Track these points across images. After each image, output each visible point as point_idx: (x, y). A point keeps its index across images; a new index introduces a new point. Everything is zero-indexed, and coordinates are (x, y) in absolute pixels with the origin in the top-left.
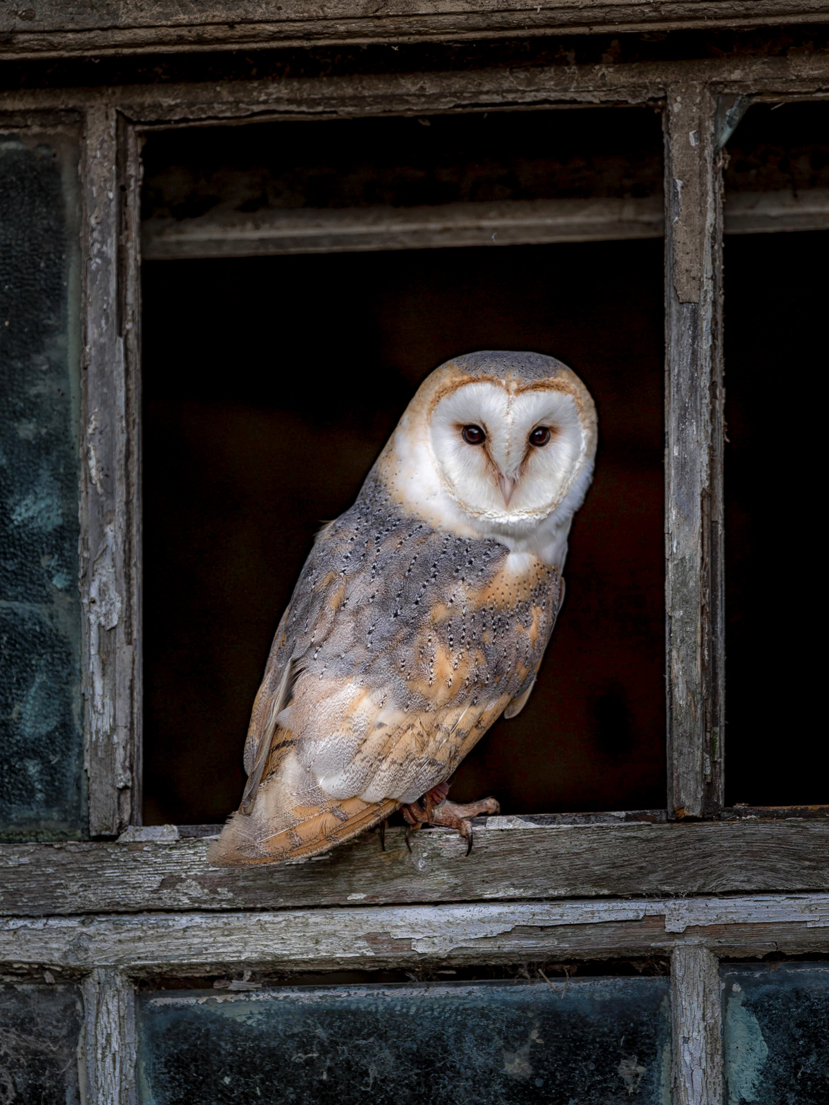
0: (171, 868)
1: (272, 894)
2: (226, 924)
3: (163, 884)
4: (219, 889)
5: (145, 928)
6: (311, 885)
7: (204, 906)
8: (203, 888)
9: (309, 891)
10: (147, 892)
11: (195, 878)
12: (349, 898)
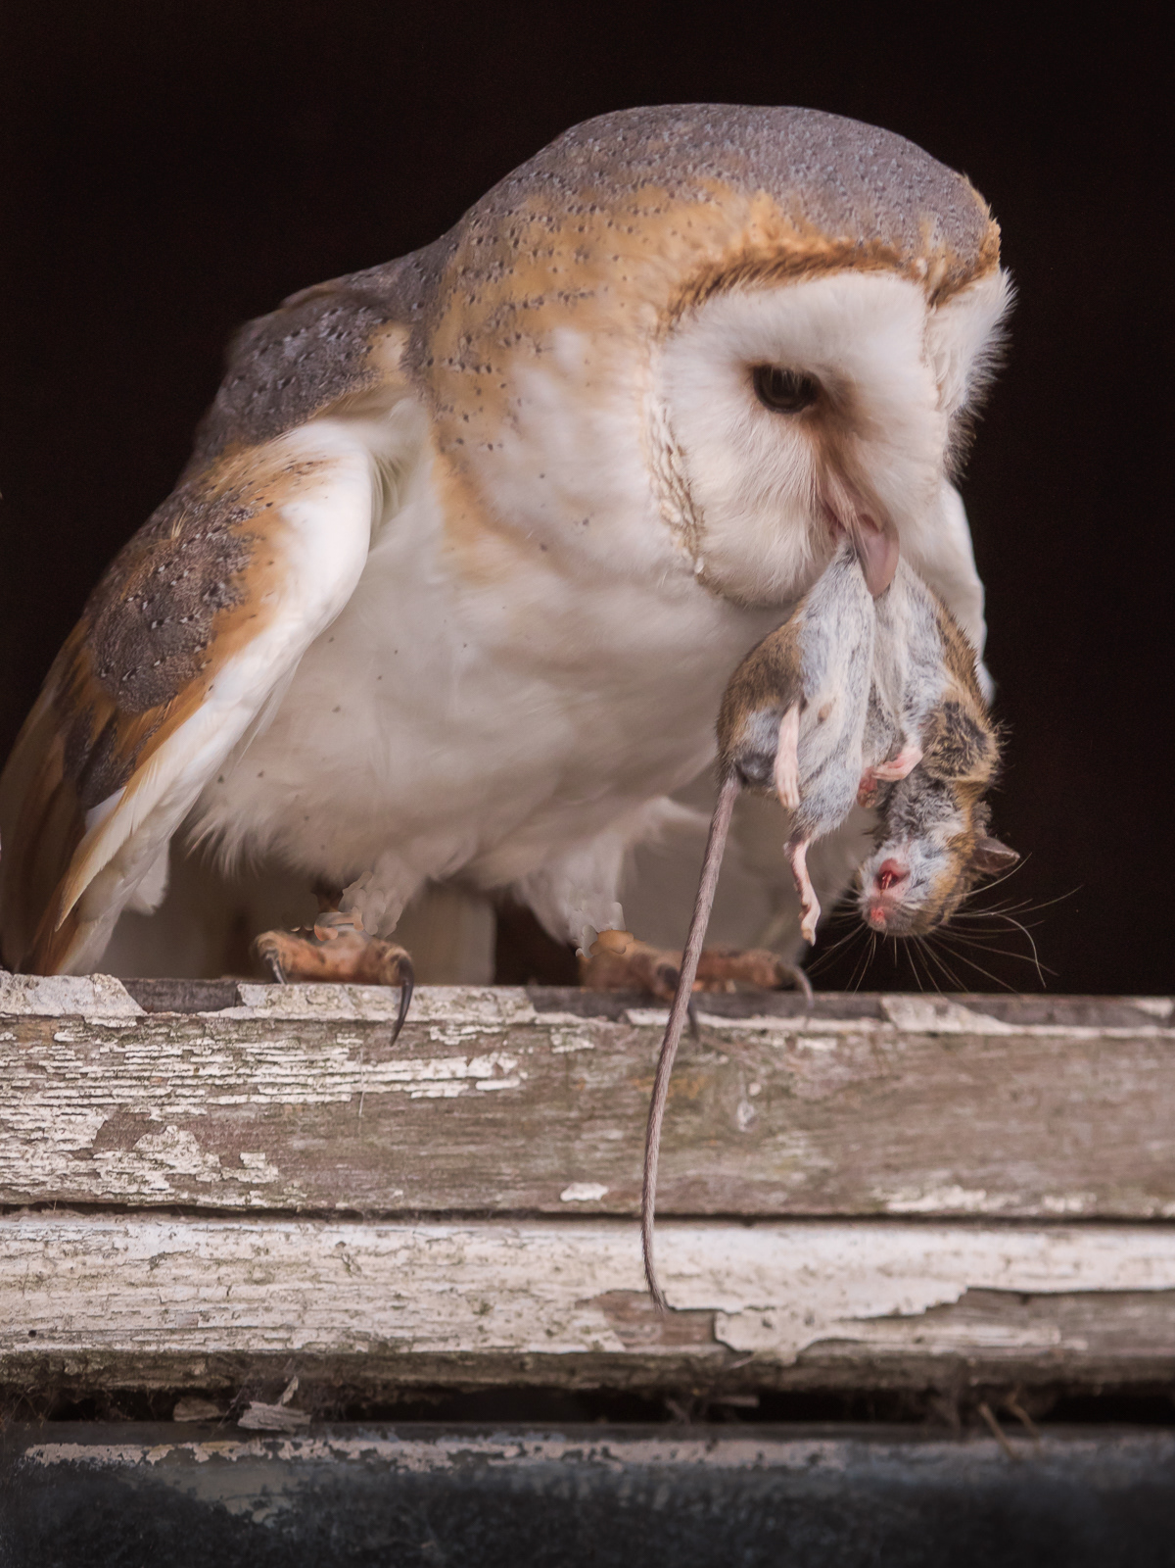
0: (127, 1093)
1: (375, 1175)
2: (257, 1251)
3: (105, 1137)
4: (245, 1157)
5: (52, 1252)
6: (473, 1156)
7: (203, 1200)
8: (205, 1149)
9: (468, 1173)
10: (61, 1153)
11: (186, 1122)
12: (566, 1196)
